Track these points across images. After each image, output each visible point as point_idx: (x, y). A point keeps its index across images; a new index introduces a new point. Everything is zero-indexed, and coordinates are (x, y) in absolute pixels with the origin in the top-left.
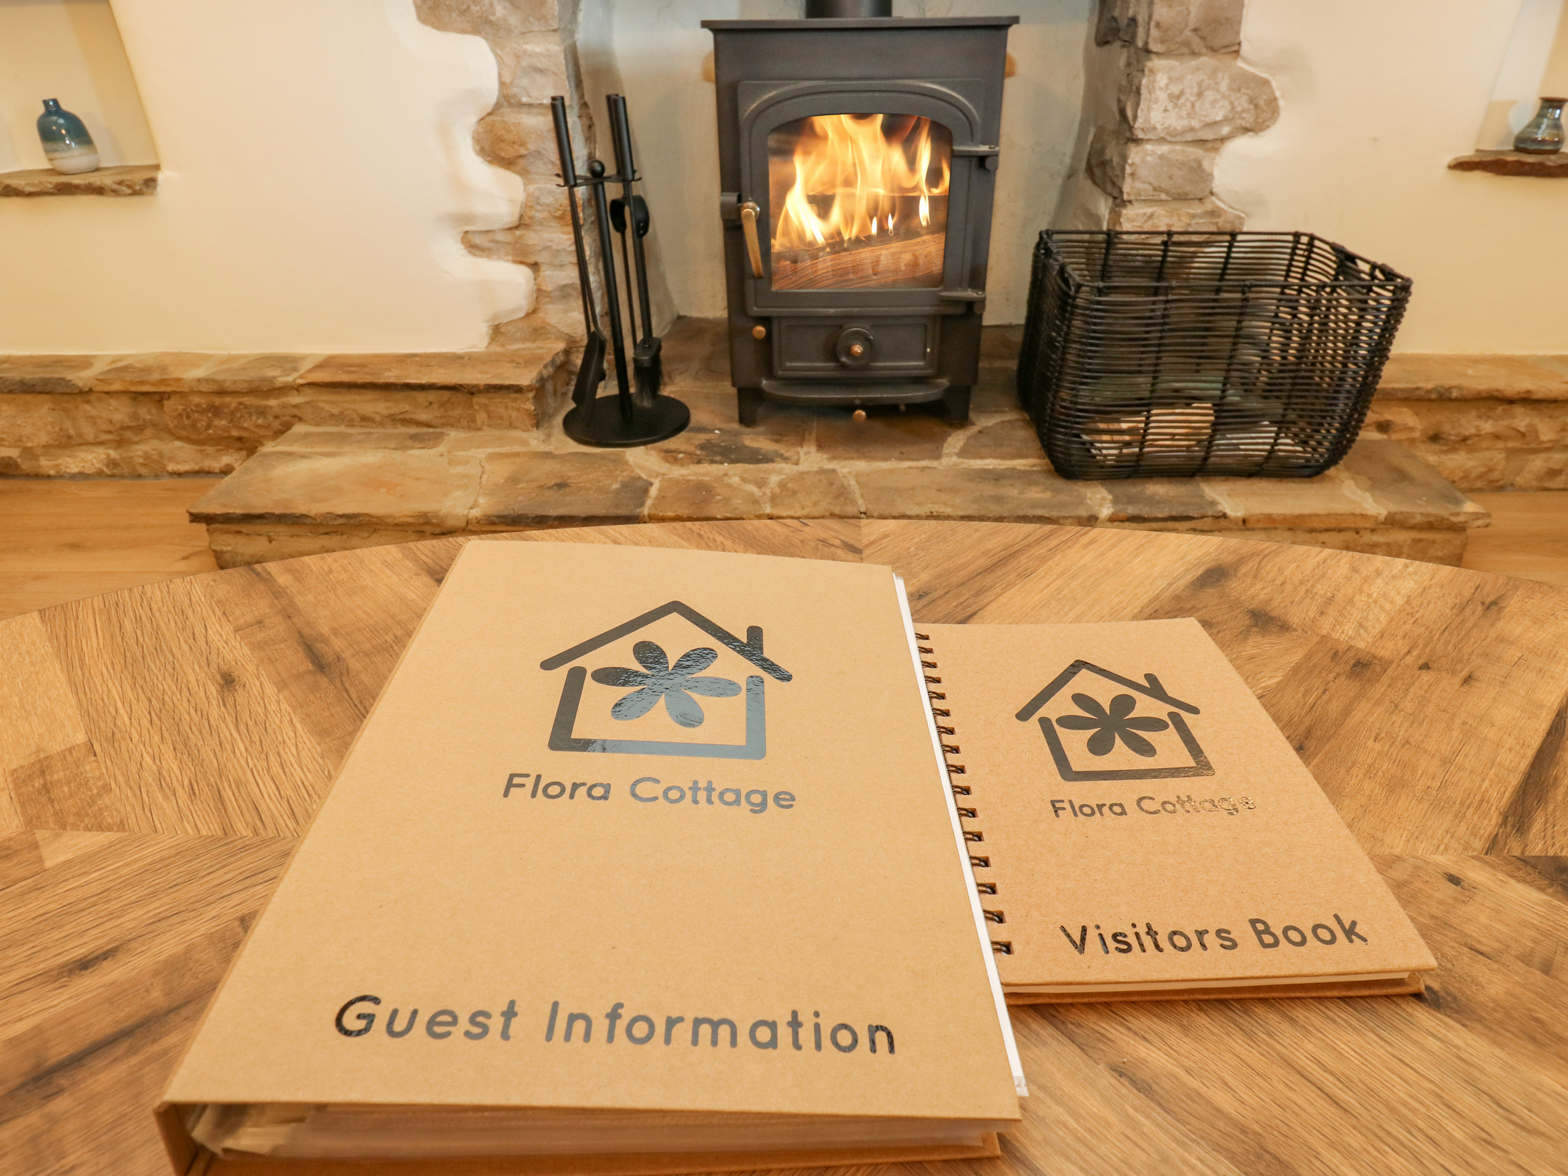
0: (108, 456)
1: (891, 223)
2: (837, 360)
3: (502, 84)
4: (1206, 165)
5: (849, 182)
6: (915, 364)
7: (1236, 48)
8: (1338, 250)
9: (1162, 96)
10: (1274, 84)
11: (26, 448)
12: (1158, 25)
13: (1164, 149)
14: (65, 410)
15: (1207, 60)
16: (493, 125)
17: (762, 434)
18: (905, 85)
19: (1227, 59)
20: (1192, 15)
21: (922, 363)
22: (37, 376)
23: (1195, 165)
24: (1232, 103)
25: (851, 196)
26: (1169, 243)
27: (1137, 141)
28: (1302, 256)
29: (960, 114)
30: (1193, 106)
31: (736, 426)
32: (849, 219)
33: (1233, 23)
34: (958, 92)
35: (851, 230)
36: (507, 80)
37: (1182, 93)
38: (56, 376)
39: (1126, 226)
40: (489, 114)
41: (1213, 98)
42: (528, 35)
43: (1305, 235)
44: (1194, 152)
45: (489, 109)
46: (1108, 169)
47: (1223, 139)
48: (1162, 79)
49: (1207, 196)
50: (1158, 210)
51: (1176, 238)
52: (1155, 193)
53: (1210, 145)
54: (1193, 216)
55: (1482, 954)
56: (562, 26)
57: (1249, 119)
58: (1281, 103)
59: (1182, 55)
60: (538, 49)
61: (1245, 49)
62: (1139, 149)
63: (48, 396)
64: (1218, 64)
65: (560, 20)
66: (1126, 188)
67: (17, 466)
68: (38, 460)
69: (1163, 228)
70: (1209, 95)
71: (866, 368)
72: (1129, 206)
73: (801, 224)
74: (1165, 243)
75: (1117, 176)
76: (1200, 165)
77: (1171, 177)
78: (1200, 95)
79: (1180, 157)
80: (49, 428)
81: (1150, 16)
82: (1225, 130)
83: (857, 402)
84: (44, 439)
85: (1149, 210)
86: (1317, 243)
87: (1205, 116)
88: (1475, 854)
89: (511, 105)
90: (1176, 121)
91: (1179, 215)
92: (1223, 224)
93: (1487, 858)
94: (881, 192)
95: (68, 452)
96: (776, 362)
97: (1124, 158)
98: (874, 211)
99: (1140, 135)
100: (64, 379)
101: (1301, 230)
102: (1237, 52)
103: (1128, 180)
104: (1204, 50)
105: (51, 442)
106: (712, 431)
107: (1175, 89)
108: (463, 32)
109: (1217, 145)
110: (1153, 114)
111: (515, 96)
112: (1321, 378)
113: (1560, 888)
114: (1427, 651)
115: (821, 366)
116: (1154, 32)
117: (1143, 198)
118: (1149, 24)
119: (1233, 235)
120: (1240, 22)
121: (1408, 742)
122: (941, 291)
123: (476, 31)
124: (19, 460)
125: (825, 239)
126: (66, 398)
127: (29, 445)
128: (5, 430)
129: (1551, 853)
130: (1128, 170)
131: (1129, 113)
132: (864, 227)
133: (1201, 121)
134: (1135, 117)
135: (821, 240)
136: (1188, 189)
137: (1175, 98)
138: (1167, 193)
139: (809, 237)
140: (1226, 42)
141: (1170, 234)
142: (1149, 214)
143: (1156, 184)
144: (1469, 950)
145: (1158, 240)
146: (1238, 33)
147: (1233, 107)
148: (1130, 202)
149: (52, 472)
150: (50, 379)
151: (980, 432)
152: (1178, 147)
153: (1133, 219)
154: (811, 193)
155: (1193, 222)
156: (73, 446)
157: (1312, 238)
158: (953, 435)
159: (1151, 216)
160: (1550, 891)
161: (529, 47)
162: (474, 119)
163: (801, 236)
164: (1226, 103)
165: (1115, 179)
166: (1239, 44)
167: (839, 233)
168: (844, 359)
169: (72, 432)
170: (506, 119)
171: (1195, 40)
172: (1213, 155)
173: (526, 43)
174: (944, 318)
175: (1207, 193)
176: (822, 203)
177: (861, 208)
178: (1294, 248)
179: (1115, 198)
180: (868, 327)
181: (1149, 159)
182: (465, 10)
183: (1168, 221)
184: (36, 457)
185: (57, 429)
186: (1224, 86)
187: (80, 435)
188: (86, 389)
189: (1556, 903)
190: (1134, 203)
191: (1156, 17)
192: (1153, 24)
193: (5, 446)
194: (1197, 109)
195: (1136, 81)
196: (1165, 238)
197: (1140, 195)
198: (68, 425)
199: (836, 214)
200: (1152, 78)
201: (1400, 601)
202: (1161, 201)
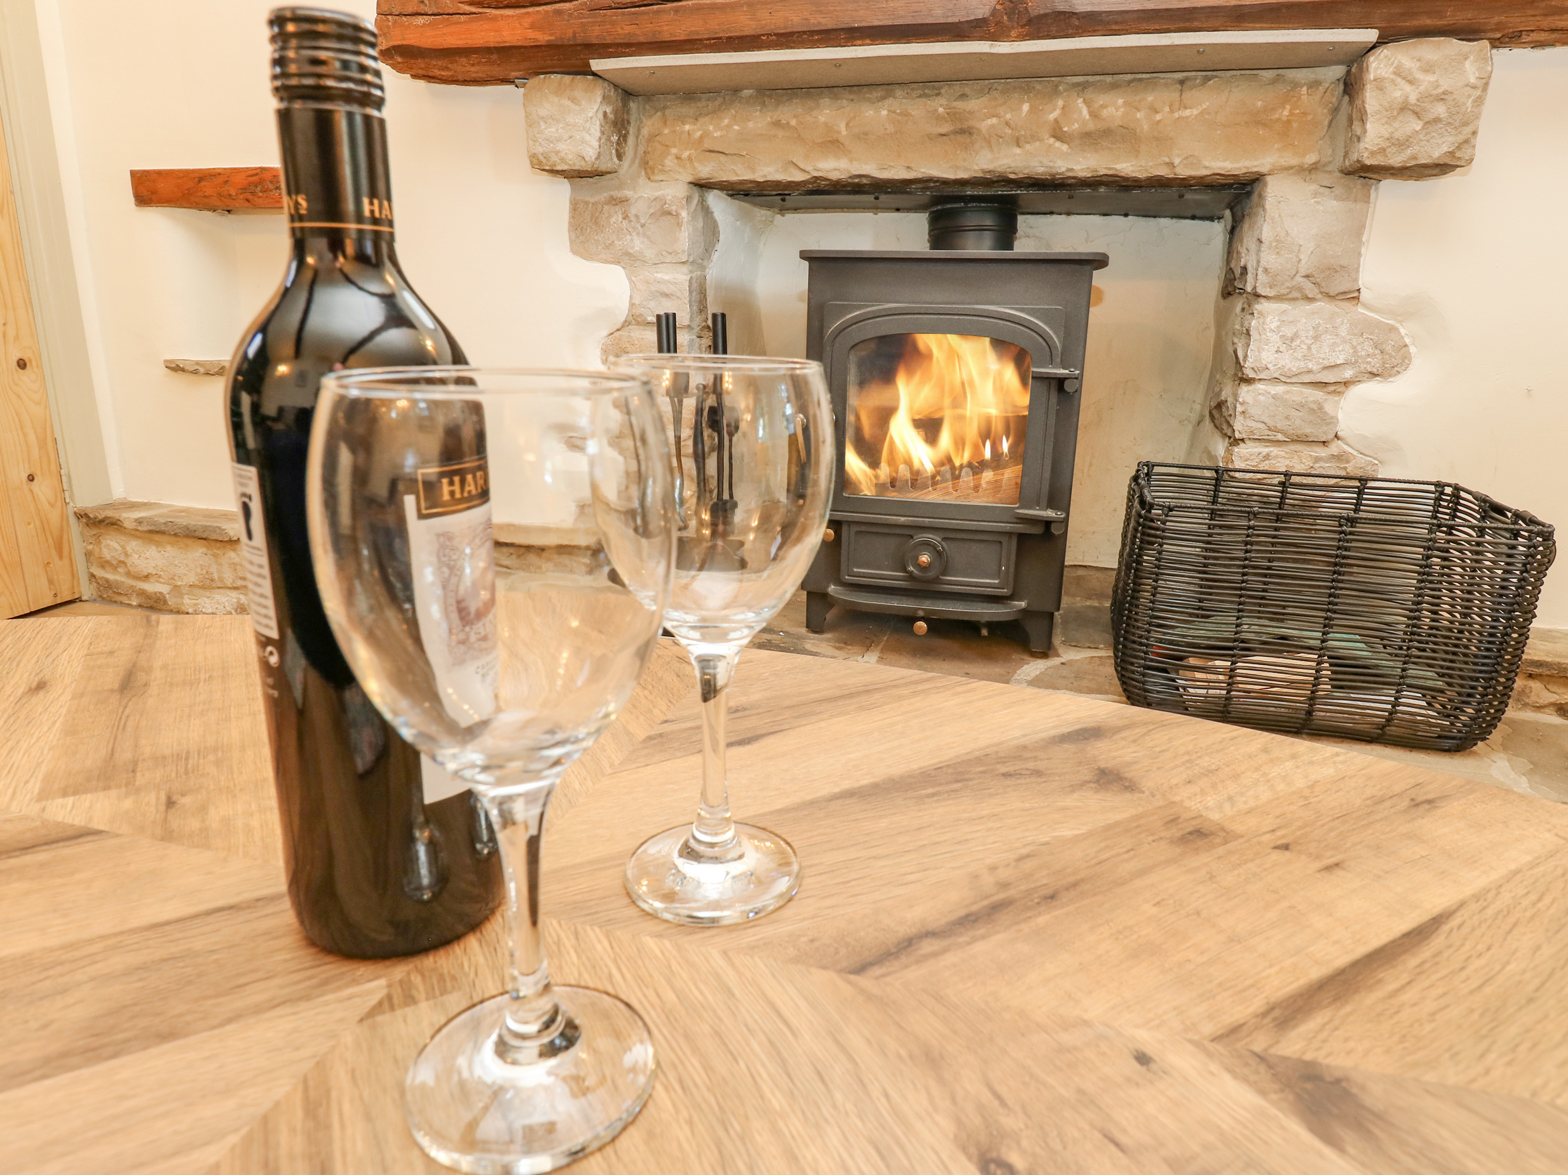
0: (239, 599)
1: (1005, 446)
2: (905, 570)
3: (632, 305)
4: (1328, 408)
5: (958, 401)
6: (988, 582)
7: (1356, 294)
8: (1483, 500)
9: (1275, 338)
10: (1403, 331)
11: (176, 586)
12: (1266, 270)
13: (1280, 389)
14: (215, 556)
15: (1321, 305)
16: (620, 339)
17: (828, 640)
18: (985, 310)
19: (1346, 305)
20: (1303, 262)
21: (997, 581)
22: (200, 523)
23: (1315, 407)
24: (1354, 347)
25: (961, 418)
26: (1287, 485)
27: (1249, 381)
28: (1447, 507)
29: (1041, 340)
30: (1309, 348)
31: (804, 630)
32: (959, 442)
33: (1351, 269)
34: (1037, 318)
35: (962, 457)
36: (637, 301)
37: (1295, 336)
38: (215, 524)
39: (1238, 464)
40: (618, 330)
41: (1332, 341)
42: (660, 265)
43: (1449, 485)
44: (1317, 395)
45: (619, 326)
46: (1224, 410)
47: (1346, 384)
48: (1272, 322)
49: (1332, 440)
50: (1274, 450)
51: (1294, 479)
52: (1270, 433)
53: (1331, 388)
54: (1317, 459)
55: (1117, 1144)
56: (691, 259)
57: (1375, 364)
58: (1412, 349)
59: (1295, 299)
60: (666, 277)
61: (1365, 295)
62: (1251, 388)
63: (205, 542)
64: (1337, 310)
65: (689, 255)
66: (1237, 426)
67: (165, 602)
68: (183, 598)
69: (1283, 469)
70: (1328, 339)
71: (936, 580)
72: (1242, 445)
73: (907, 452)
74: (1282, 484)
75: (1231, 415)
76: (1321, 408)
77: (1287, 418)
78: (1316, 338)
79: (1298, 399)
80: (199, 570)
81: (1258, 262)
82: (1348, 374)
83: (921, 613)
84: (192, 579)
85: (1267, 450)
86: (1462, 494)
87: (1323, 359)
88: (1196, 1038)
89: (638, 323)
90: (1289, 362)
91: (1300, 457)
92: (1351, 469)
93: (1211, 1046)
94: (994, 412)
95: (208, 594)
96: (843, 567)
97: (1236, 396)
98: (986, 434)
99: (1252, 375)
100: (219, 528)
101: (1445, 479)
102: (1358, 298)
103: (1239, 418)
104: (1320, 296)
105: (197, 583)
106: (777, 633)
107: (1289, 332)
108: (606, 262)
109: (1341, 388)
110: (1264, 355)
111: (641, 315)
112: (1469, 640)
113: (1291, 1097)
114: (1299, 833)
115: (890, 575)
116: (1262, 277)
117: (1256, 437)
118: (1257, 269)
119: (1363, 480)
120: (1357, 270)
121: (1198, 913)
122: (1017, 508)
123: (617, 262)
124: (167, 596)
125: (935, 467)
126: (218, 545)
127: (179, 583)
128: (165, 568)
129: (1308, 1057)
130: (1239, 408)
131: (1240, 354)
132: (977, 450)
133: (1318, 363)
134: (1246, 356)
135: (929, 468)
136: (1308, 430)
137: (1289, 341)
138: (1284, 434)
139: (916, 465)
140: (1342, 289)
141: (1287, 474)
142: (1264, 453)
143: (1271, 423)
144: (1100, 1136)
145: (1277, 479)
146: (1356, 280)
147: (1356, 352)
148: (1243, 440)
149: (190, 610)
150: (209, 526)
151: (1062, 664)
152: (1294, 388)
153: (1246, 456)
154: (917, 417)
155: (1317, 465)
156: (213, 588)
157: (1457, 488)
158: (1032, 664)
159: (1267, 457)
160: (1274, 1097)
161: (659, 275)
162: (605, 333)
163: (909, 463)
164: (1347, 347)
165: (1228, 419)
166: (1359, 290)
167: (949, 460)
168: (911, 568)
169: (216, 576)
170: (632, 334)
171: (1310, 289)
172: (1336, 398)
173: (657, 272)
174: (1021, 537)
175: (1331, 436)
176: (929, 427)
177: (972, 432)
178: (1438, 499)
179: (1230, 437)
180: (940, 540)
181: (1261, 398)
182: (610, 244)
183: (1287, 462)
184: (181, 595)
185: (204, 572)
186: (1343, 331)
187: (221, 579)
188: (235, 538)
189: (1273, 1111)
190: (1247, 442)
191: (1263, 263)
192: (1260, 269)
193: (161, 583)
194: (1314, 352)
195: (1246, 324)
196: (1282, 478)
197: (1254, 434)
198: (214, 569)
199: (945, 439)
200: (1261, 320)
201: (1300, 783)
202: (1278, 441)
